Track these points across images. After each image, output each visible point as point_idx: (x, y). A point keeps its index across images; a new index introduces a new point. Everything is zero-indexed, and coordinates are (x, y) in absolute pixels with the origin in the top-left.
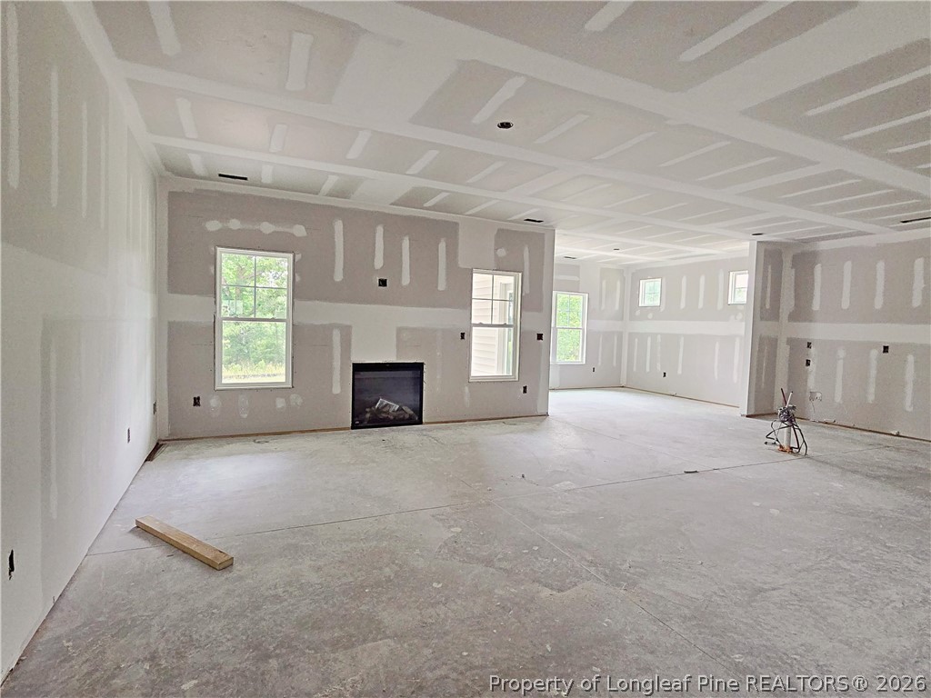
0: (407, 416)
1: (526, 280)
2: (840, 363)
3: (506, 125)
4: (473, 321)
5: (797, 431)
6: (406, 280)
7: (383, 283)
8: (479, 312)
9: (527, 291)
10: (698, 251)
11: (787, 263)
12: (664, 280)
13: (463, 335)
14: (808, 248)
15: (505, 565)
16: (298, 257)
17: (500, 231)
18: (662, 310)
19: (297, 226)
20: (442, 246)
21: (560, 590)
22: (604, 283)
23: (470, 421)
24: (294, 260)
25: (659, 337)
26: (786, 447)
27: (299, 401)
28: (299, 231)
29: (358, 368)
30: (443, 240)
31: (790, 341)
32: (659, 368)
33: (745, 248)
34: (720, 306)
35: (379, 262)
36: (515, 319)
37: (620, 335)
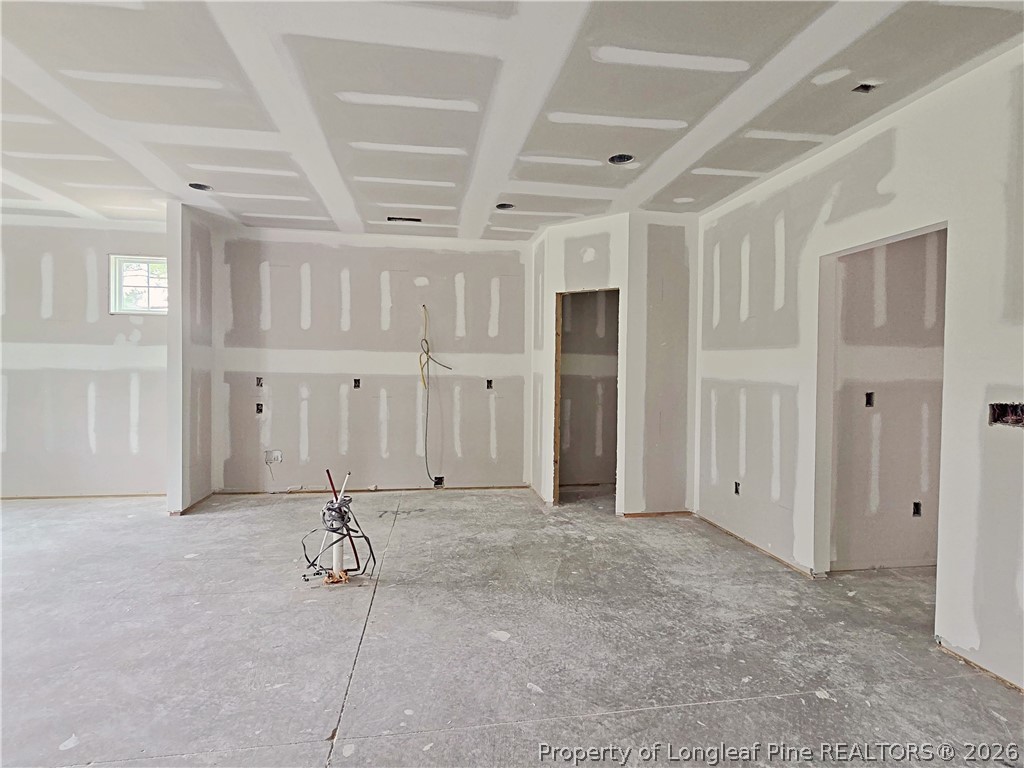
2: (304, 405)
11: (218, 256)
14: (250, 235)
26: (337, 574)
31: (229, 377)
34: (93, 316)
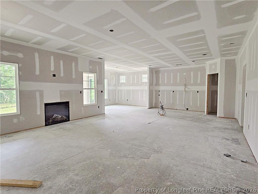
0: (65, 119)
1: (98, 75)
2: (165, 95)
3: (112, 31)
4: (84, 88)
5: (164, 111)
6: (62, 75)
7: (54, 75)
8: (85, 85)
9: (98, 79)
10: (136, 69)
11: (154, 73)
12: (126, 76)
13: (81, 92)
14: (158, 69)
15: (130, 156)
16: (20, 65)
17: (90, 61)
18: (126, 84)
19: (19, 54)
20: (73, 64)
21: (148, 159)
22: (111, 76)
23: (84, 118)
24: (19, 66)
25: (126, 90)
26: (162, 114)
27: (24, 119)
28: (20, 55)
29: (46, 105)
30: (73, 62)
31: (155, 91)
32: (126, 98)
33: (146, 69)
34: (140, 83)
35: (52, 68)
36: (95, 87)
37: (115, 90)
